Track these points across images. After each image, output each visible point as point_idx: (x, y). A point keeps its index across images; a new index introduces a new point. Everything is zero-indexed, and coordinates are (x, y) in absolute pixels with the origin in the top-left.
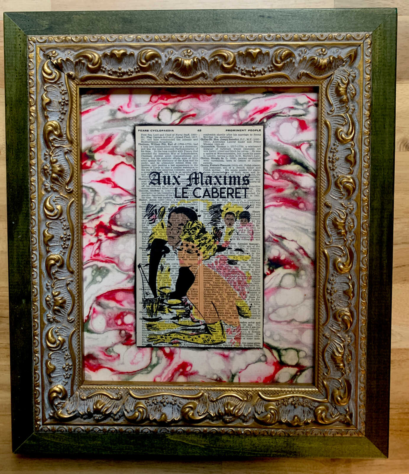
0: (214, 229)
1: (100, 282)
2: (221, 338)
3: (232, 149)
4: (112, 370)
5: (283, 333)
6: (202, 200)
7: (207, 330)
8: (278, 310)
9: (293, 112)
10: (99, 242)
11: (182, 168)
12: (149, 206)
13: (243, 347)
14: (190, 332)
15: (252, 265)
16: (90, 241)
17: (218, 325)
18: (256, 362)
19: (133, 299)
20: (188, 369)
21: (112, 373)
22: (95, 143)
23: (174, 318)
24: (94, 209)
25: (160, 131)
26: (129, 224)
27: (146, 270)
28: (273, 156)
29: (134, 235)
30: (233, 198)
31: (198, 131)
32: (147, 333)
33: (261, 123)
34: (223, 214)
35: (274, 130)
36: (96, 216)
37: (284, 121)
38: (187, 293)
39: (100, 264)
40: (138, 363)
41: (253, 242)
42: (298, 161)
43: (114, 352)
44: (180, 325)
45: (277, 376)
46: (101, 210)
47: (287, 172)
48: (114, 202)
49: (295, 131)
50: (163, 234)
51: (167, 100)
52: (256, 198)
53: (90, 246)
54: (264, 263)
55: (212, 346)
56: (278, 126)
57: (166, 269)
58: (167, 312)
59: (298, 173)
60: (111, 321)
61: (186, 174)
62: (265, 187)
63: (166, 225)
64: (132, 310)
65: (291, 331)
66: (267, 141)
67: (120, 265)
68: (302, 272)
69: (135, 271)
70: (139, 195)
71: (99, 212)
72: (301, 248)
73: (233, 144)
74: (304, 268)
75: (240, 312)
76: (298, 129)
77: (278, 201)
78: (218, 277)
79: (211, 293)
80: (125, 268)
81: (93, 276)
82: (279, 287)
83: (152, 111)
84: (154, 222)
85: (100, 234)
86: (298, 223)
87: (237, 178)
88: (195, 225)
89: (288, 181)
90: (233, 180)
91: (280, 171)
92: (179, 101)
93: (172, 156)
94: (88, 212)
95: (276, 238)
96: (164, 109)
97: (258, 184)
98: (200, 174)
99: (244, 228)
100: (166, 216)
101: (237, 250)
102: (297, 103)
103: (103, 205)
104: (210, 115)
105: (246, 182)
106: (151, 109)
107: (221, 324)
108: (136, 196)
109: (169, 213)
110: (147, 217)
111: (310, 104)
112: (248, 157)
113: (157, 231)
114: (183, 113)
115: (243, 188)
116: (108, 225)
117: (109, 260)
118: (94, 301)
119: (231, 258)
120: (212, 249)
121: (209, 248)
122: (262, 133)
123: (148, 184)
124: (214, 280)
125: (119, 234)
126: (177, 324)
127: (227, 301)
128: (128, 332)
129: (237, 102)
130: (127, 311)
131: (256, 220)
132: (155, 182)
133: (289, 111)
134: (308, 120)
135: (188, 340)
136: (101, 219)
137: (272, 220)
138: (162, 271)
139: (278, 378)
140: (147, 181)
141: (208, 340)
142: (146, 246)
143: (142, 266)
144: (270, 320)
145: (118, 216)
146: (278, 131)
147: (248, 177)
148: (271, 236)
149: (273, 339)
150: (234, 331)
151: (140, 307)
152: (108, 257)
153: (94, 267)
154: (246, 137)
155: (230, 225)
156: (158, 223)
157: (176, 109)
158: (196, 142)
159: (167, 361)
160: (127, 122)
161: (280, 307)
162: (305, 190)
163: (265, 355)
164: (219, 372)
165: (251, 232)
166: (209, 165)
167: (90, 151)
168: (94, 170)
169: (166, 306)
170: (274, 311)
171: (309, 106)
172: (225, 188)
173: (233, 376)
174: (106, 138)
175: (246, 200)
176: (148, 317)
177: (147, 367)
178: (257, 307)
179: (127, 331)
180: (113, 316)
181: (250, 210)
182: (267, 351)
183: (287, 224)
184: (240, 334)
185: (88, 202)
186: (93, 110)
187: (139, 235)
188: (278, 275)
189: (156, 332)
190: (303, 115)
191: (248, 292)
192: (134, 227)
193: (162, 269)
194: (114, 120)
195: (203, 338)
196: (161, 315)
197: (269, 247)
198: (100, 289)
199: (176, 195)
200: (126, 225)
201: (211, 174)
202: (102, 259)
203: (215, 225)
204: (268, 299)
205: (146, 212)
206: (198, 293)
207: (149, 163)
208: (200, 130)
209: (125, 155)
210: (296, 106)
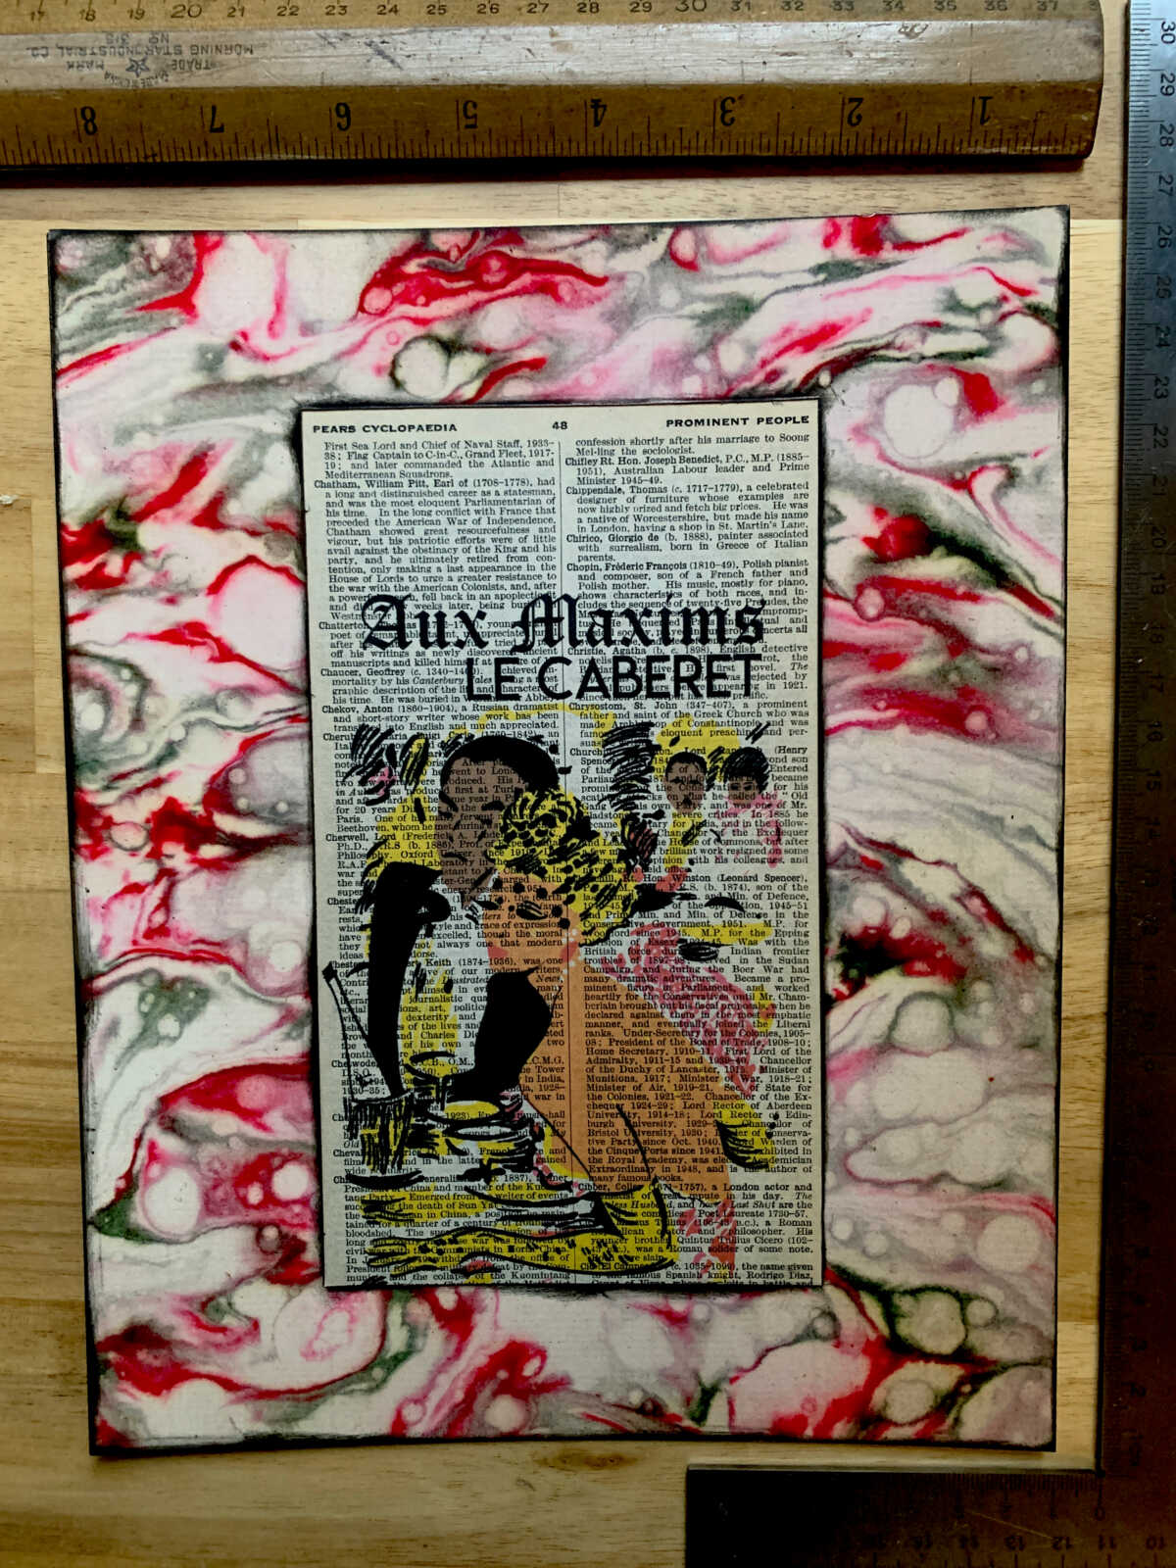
0: (624, 823)
1: (175, 1039)
2: (656, 1246)
3: (694, 499)
4: (228, 1384)
5: (900, 1224)
6: (574, 707)
7: (602, 1219)
8: (885, 1136)
9: (937, 343)
10: (164, 884)
11: (493, 581)
12: (361, 734)
13: (746, 1281)
14: (536, 1228)
15: (775, 959)
16: (126, 876)
17: (643, 1196)
18: (797, 1340)
19: (307, 1104)
20: (530, 1369)
21: (231, 1396)
22: (139, 481)
23: (471, 1175)
24: (142, 748)
25: (402, 428)
26: (282, 807)
27: (356, 989)
28: (858, 522)
29: (306, 851)
30: (698, 695)
31: (556, 425)
32: (367, 1233)
33: (808, 389)
34: (659, 763)
35: (860, 416)
36: (148, 776)
37: (902, 380)
38: (522, 1075)
39: (171, 968)
40: (331, 1351)
41: (778, 870)
42: (962, 539)
43: (237, 1313)
44: (497, 1200)
45: (879, 1395)
46: (171, 751)
47: (919, 586)
48: (221, 720)
49: (947, 419)
50: (422, 844)
51: (426, 304)
52: (791, 695)
53: (128, 898)
54: (823, 952)
55: (624, 1280)
56: (880, 401)
57: (436, 982)
58: (442, 1149)
59: (961, 590)
60: (220, 1193)
61: (507, 602)
62: (828, 649)
63: (432, 807)
64: (303, 1144)
65: (936, 1222)
66: (835, 461)
67: (253, 971)
68: (980, 989)
69: (312, 993)
70: (322, 691)
71: (159, 761)
72: (975, 892)
73: (696, 478)
74: (986, 972)
75: (733, 1148)
76: (958, 410)
77: (882, 705)
78: (643, 1014)
79: (617, 1073)
80: (271, 982)
81: (145, 1015)
82: (887, 1046)
83: (367, 348)
84: (385, 798)
85: (169, 848)
86: (964, 793)
87: (713, 618)
88: (549, 804)
89: (922, 622)
90: (696, 626)
91: (883, 584)
92: (476, 307)
93: (453, 529)
94: (118, 762)
95: (870, 855)
96: (416, 339)
97: (798, 639)
98: (565, 605)
99: (745, 816)
100: (431, 774)
101: (715, 901)
102: (955, 305)
103: (178, 734)
104: (601, 361)
105: (751, 632)
106: (364, 342)
107: (656, 1193)
108: (307, 693)
109: (442, 759)
110: (356, 778)
111: (1006, 308)
112: (756, 532)
113: (399, 834)
114: (493, 357)
115: (738, 657)
116: (200, 810)
117: (210, 952)
118: (153, 1114)
119: (694, 935)
120: (618, 902)
121: (605, 896)
122: (812, 429)
123: (356, 647)
124: (627, 1022)
125: (245, 849)
126: (481, 1196)
127: (678, 1104)
128: (292, 1232)
129: (708, 307)
130: (285, 1151)
131: (790, 785)
132: (387, 637)
133: (924, 338)
134: (1000, 374)
135: (527, 1256)
136: (169, 790)
137: (856, 779)
138: (419, 989)
139: (886, 1405)
140: (353, 631)
141: (608, 1257)
142: (356, 889)
143: (340, 970)
144: (851, 1176)
145: (237, 776)
146: (877, 421)
147: (757, 612)
148: (852, 844)
149: (864, 1252)
150: (707, 1222)
151: (334, 1133)
152: (202, 941)
153: (149, 981)
154: (747, 450)
155: (688, 803)
156: (403, 801)
157: (467, 339)
158: (546, 473)
159: (448, 1339)
160: (270, 395)
161: (890, 1126)
162: (989, 659)
163: (831, 1316)
164: (653, 1379)
165: (772, 830)
166: (602, 565)
167: (120, 514)
168: (139, 592)
169: (439, 1130)
170: (865, 1142)
171: (1004, 317)
172: (666, 658)
173: (708, 1394)
174: (182, 459)
175: (752, 702)
176: (368, 1174)
177: (367, 1368)
178: (797, 1124)
179: (285, 1229)
180: (228, 1172)
181: (767, 745)
182: (837, 1299)
183: (915, 796)
184: (733, 1231)
185: (114, 722)
186: (130, 347)
187: (326, 850)
188: (883, 998)
189: (401, 1231)
190: (980, 353)
191: (763, 1070)
192: (304, 820)
193: (420, 981)
194: (214, 387)
195: (585, 1251)
196: (420, 1165)
197: (844, 888)
198: (175, 1068)
199: (470, 688)
200: (273, 809)
201: (608, 600)
202: (179, 948)
203: (628, 804)
204: (841, 1096)
205: (352, 755)
206: (564, 1076)
207: (360, 561)
208: (564, 425)
209: (263, 529)
210: (950, 319)
